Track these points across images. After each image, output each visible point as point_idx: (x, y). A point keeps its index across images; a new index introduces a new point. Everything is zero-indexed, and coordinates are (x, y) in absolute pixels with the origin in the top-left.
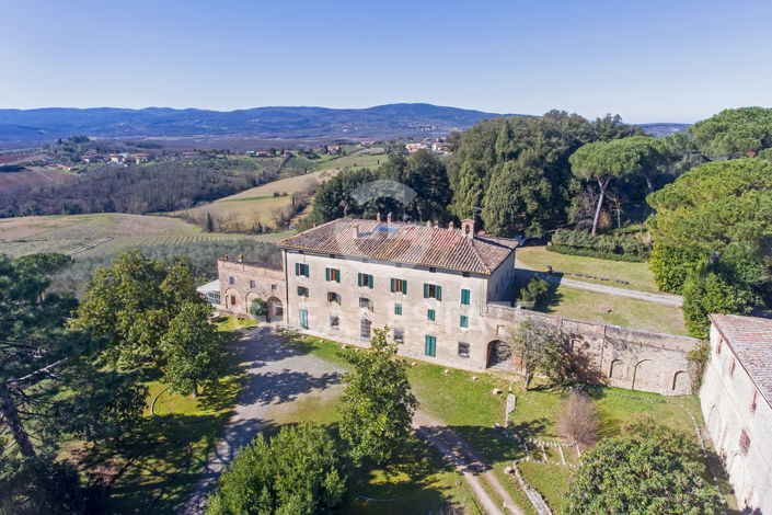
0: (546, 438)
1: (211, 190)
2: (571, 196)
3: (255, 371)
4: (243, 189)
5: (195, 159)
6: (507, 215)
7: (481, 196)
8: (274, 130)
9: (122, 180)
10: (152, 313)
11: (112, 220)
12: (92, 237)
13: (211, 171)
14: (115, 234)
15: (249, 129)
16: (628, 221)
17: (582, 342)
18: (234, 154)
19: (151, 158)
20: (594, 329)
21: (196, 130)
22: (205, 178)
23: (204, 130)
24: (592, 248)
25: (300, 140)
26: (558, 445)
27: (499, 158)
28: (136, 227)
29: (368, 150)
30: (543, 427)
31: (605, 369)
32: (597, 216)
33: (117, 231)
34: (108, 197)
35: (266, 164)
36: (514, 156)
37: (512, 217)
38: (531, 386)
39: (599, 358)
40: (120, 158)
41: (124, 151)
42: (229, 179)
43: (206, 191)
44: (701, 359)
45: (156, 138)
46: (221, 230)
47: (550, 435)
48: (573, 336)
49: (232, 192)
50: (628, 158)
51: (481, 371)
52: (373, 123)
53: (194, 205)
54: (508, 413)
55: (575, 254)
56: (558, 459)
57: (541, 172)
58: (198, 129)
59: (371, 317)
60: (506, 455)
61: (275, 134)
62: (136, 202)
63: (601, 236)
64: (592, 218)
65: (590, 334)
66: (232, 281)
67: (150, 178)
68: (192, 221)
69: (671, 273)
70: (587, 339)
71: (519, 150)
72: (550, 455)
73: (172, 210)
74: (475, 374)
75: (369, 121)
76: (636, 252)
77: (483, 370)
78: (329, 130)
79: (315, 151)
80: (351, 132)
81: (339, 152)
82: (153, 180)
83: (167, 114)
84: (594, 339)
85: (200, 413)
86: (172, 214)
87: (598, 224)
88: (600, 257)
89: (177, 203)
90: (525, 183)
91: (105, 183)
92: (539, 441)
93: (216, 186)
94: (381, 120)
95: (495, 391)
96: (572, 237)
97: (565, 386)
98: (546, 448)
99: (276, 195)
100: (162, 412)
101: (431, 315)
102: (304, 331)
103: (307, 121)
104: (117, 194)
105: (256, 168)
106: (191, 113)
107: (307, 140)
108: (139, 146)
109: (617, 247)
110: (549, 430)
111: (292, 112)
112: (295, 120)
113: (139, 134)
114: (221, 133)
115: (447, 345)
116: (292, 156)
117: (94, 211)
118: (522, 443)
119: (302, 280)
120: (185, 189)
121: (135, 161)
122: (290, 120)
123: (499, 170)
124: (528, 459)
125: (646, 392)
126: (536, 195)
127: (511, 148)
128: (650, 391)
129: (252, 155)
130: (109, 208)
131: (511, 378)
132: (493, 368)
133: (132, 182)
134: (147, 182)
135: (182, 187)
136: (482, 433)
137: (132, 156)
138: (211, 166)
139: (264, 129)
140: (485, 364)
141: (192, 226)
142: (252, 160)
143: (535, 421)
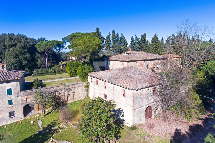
0: (58, 125)
2: (37, 58)
16: (55, 64)
17: (58, 93)
20: (61, 87)
24: (47, 73)
26: (63, 125)
27: (8, 47)
30: (55, 123)
31: (66, 99)
32: (46, 63)
36: (14, 45)
37: (17, 67)
38: (45, 115)
39: (64, 96)
44: (87, 87)
47: (59, 124)
48: (55, 92)
51: (22, 119)
54: (41, 125)
55: (43, 75)
56: (65, 128)
57: (26, 51)
60: (47, 138)
63: (49, 69)
64: (45, 64)
65: (60, 90)
69: (72, 71)
71: (16, 44)
72: (61, 129)
74: (20, 121)
76: (59, 71)
77: (23, 118)
84: (62, 91)
87: (47, 66)
88: (50, 75)
90: (20, 55)
92: (56, 127)
95: (32, 122)
96: (40, 71)
97: (56, 109)
98: (59, 128)
109: (54, 71)
110: (57, 122)
118: (50, 131)
123: (8, 51)
124: (55, 134)
125: (77, 101)
127: (12, 43)
128: (78, 100)
131: (36, 116)
132: (27, 116)
136: (33, 137)
140: (23, 116)
143: (52, 123)
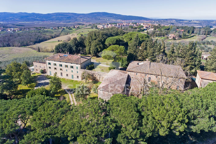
1: (40, 39)
3: (39, 82)
4: (49, 39)
5: (34, 30)
6: (95, 51)
7: (90, 47)
8: (60, 20)
9: (12, 37)
10: (19, 73)
11: (9, 49)
12: (4, 54)
13: (39, 34)
14: (10, 53)
15: (52, 20)
18: (47, 28)
19: (21, 30)
21: (35, 20)
22: (37, 36)
23: (38, 20)
25: (68, 23)
28: (17, 51)
29: (86, 27)
33: (11, 52)
34: (8, 42)
35: (56, 32)
36: (96, 39)
38: (87, 82)
39: (97, 77)
40: (11, 30)
41: (12, 28)
42: (45, 36)
43: (38, 40)
45: (22, 22)
46: (42, 51)
49: (46, 40)
50: (114, 41)
52: (90, 18)
53: (34, 44)
57: (101, 43)
58: (36, 19)
59: (62, 72)
61: (60, 21)
62: (16, 43)
66: (36, 66)
67: (20, 36)
68: (34, 49)
70: (95, 74)
73: (28, 46)
75: (89, 17)
77: (81, 80)
78: (77, 20)
79: (71, 27)
80: (83, 21)
81: (78, 28)
82: (21, 37)
83: (26, 14)
85: (28, 89)
86: (28, 47)
89: (29, 44)
90: (98, 45)
91: (7, 38)
93: (41, 38)
94: (92, 17)
99: (59, 41)
100: (21, 89)
101: (72, 71)
102: (51, 75)
103: (70, 17)
104: (11, 41)
105: (53, 33)
106: (34, 14)
107: (70, 23)
108: (17, 26)
111: (66, 14)
112: (66, 17)
113: (17, 21)
114: (43, 21)
115: (75, 76)
116: (64, 29)
117: (4, 46)
119: (49, 66)
120: (32, 39)
121: (16, 31)
122: (65, 17)
123: (93, 42)
126: (100, 47)
129: (52, 29)
130: (9, 45)
132: (83, 80)
133: (15, 38)
134: (20, 37)
135: (31, 39)
137: (15, 29)
138: (39, 32)
139: (57, 20)
141: (34, 50)
142: (52, 30)
